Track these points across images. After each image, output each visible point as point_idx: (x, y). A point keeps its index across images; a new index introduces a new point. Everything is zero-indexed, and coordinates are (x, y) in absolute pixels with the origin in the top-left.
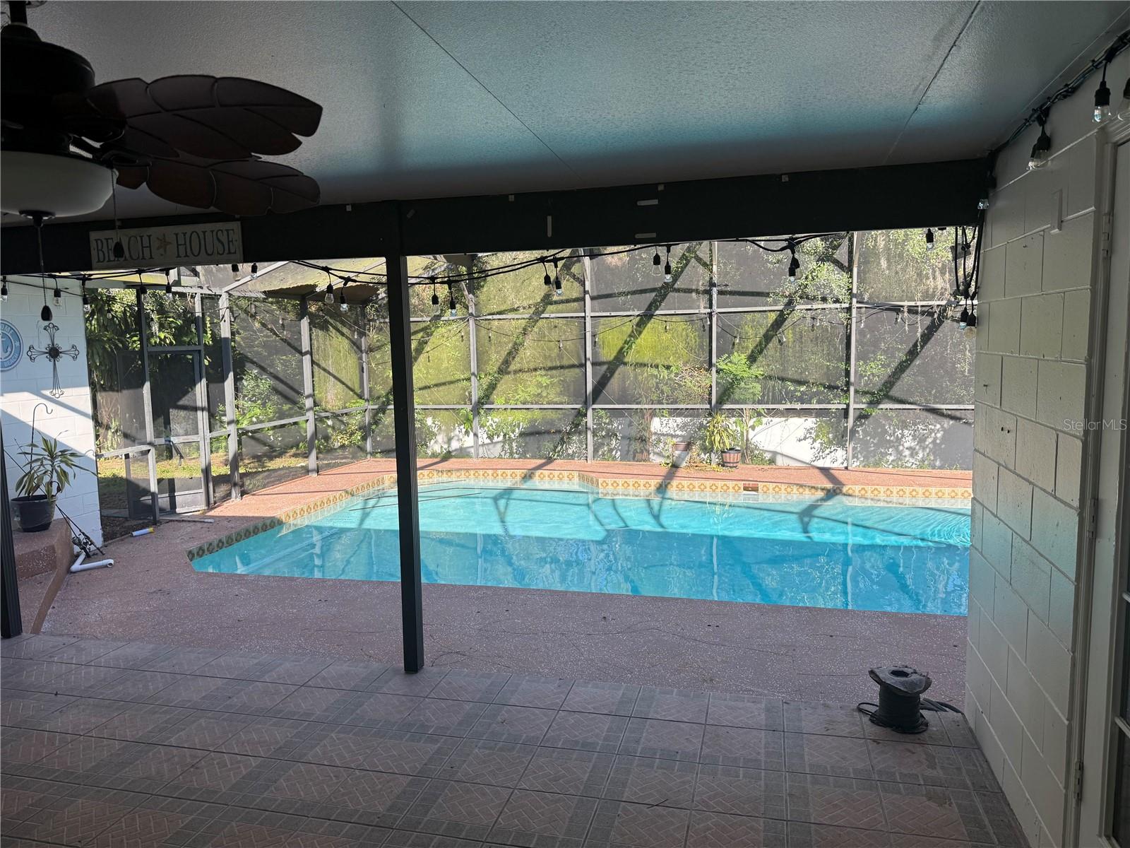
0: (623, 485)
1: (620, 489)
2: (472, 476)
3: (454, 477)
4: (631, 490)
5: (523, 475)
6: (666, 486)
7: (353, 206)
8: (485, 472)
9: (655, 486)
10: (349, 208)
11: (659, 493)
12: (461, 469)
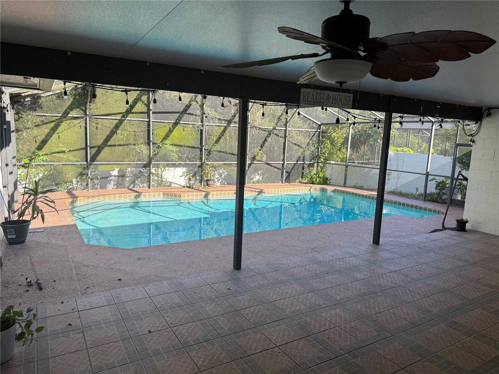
0: (191, 196)
1: (190, 198)
2: (107, 198)
3: (96, 199)
4: (194, 197)
5: (135, 196)
6: (208, 195)
7: (383, 95)
8: (114, 195)
9: (204, 195)
10: (381, 96)
11: (205, 198)
12: (100, 195)
